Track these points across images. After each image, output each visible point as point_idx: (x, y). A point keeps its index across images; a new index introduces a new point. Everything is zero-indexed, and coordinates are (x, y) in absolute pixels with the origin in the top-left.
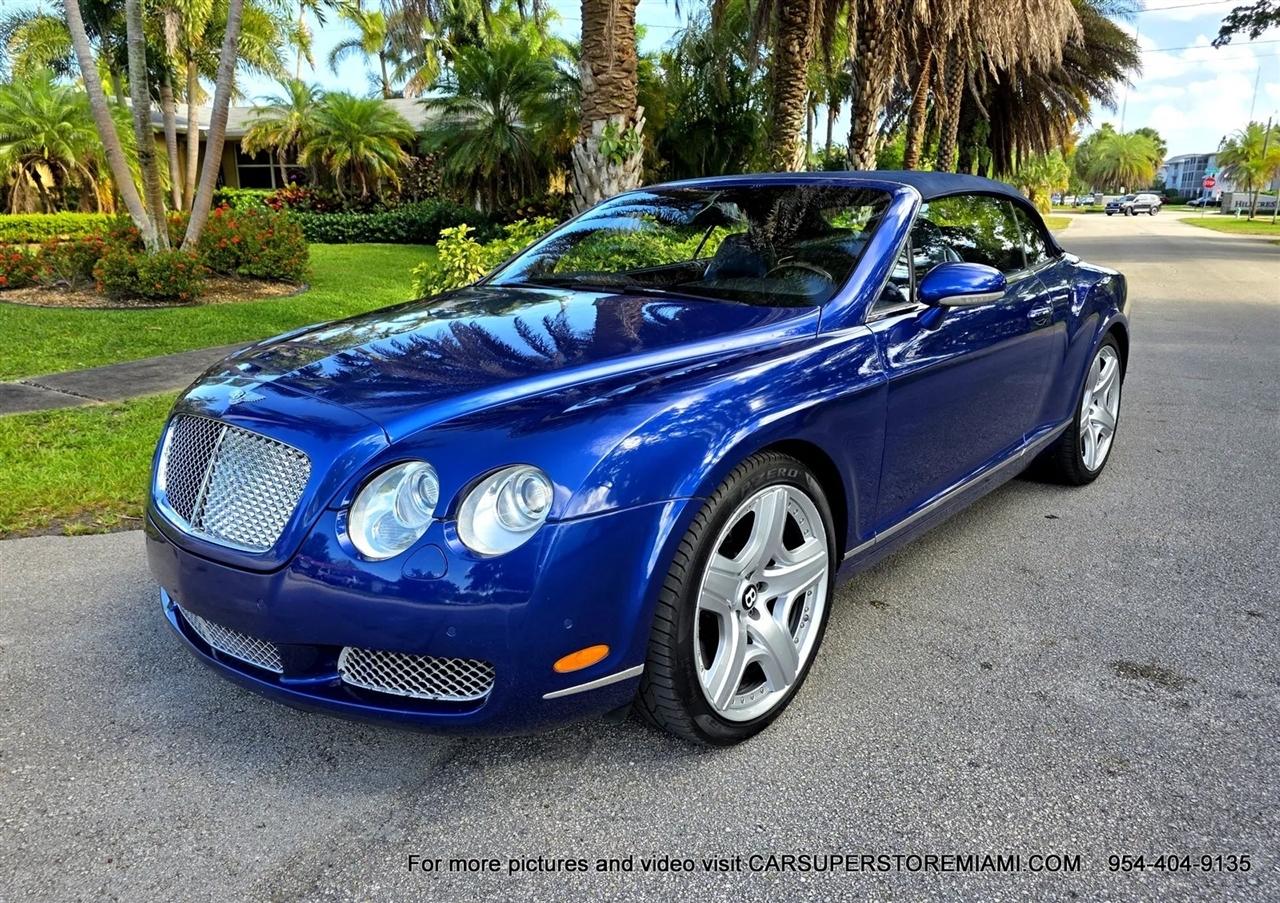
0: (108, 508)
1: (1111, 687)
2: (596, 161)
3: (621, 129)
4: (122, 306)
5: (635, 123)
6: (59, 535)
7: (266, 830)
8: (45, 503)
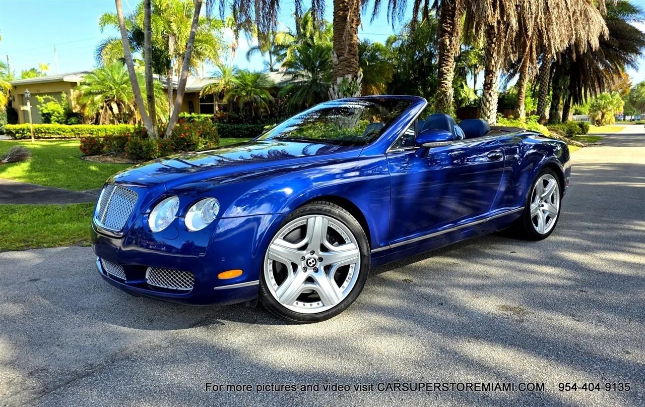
2: (338, 95)
3: (350, 80)
5: (357, 78)
6: (80, 246)
7: (118, 340)
8: (78, 235)
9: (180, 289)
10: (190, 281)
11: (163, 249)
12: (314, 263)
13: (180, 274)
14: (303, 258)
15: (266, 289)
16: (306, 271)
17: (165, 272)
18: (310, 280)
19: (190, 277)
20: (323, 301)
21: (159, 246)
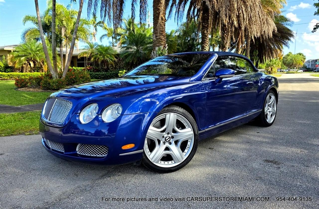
0: (36, 130)
1: (262, 164)
2: (156, 56)
3: (162, 49)
4: (46, 91)
5: (165, 47)
6: (24, 135)
7: (60, 187)
8: (22, 129)
9: (98, 156)
10: (105, 151)
11: (83, 133)
12: (169, 139)
13: (98, 147)
14: (163, 137)
15: (144, 155)
16: (164, 144)
17: (89, 147)
18: (167, 149)
19: (104, 149)
20: (175, 161)
21: (81, 132)
